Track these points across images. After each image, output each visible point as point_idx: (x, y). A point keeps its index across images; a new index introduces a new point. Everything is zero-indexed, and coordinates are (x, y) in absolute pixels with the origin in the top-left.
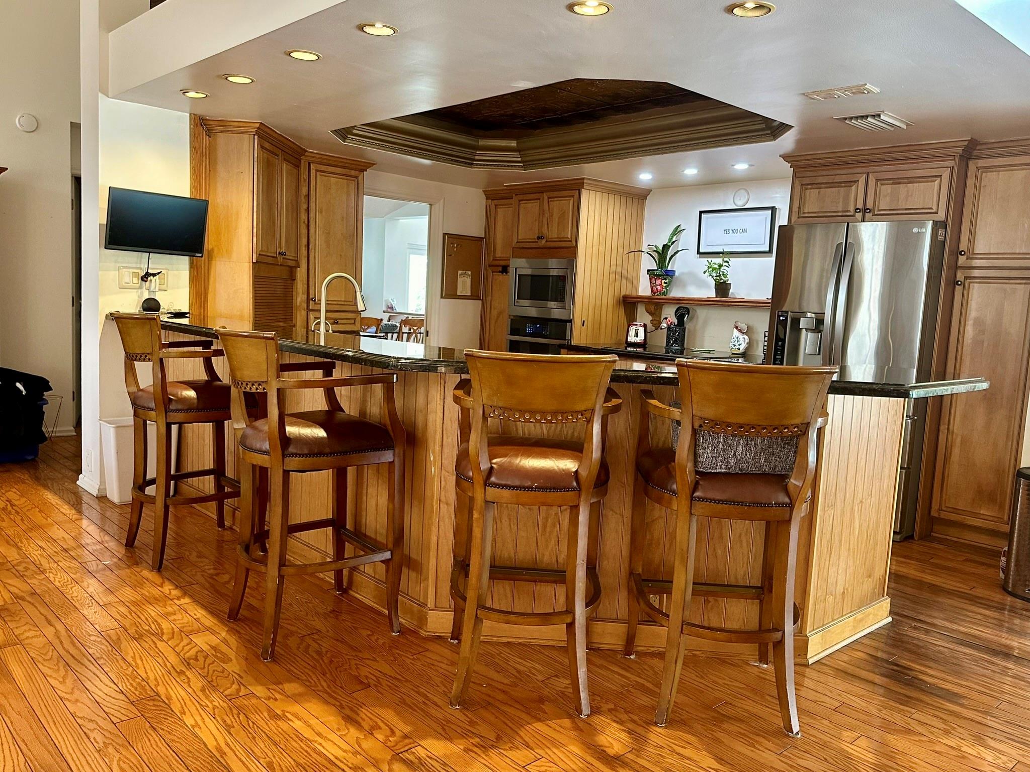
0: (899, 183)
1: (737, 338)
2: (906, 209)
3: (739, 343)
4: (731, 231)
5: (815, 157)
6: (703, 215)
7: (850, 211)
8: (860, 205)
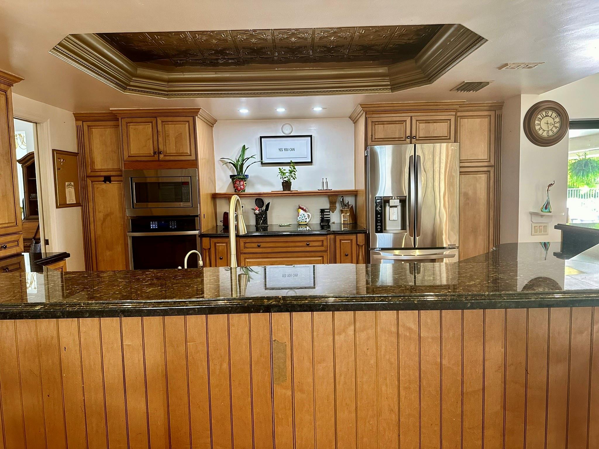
0: (429, 123)
1: (304, 215)
2: (434, 137)
3: (305, 218)
4: (283, 150)
5: (381, 105)
6: (263, 139)
7: (402, 138)
8: (408, 134)
